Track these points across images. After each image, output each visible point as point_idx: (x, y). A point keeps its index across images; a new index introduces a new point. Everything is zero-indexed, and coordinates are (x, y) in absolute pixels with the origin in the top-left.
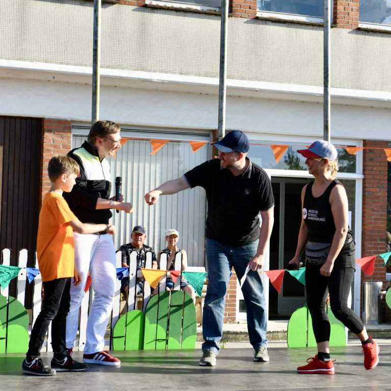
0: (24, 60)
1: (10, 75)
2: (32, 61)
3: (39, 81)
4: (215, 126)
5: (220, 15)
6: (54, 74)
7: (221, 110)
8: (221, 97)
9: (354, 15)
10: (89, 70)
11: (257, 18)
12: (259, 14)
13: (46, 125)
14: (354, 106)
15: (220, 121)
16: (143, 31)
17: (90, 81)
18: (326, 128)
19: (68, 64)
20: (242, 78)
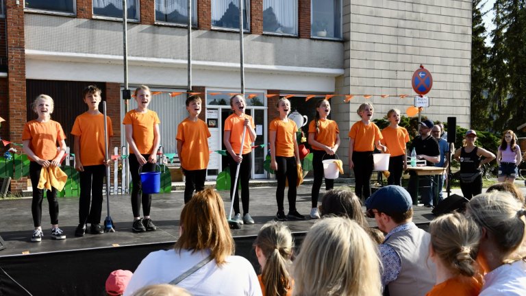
0: (94, 53)
1: (87, 61)
2: (97, 53)
3: (100, 63)
4: (187, 84)
5: (187, 28)
6: (110, 60)
7: (189, 77)
8: (189, 70)
9: (261, 28)
10: (122, 58)
11: (212, 30)
12: (212, 28)
13: (107, 86)
14: (262, 73)
15: (189, 82)
16: (154, 38)
17: (123, 63)
18: (242, 84)
19: (116, 55)
20: (205, 60)
